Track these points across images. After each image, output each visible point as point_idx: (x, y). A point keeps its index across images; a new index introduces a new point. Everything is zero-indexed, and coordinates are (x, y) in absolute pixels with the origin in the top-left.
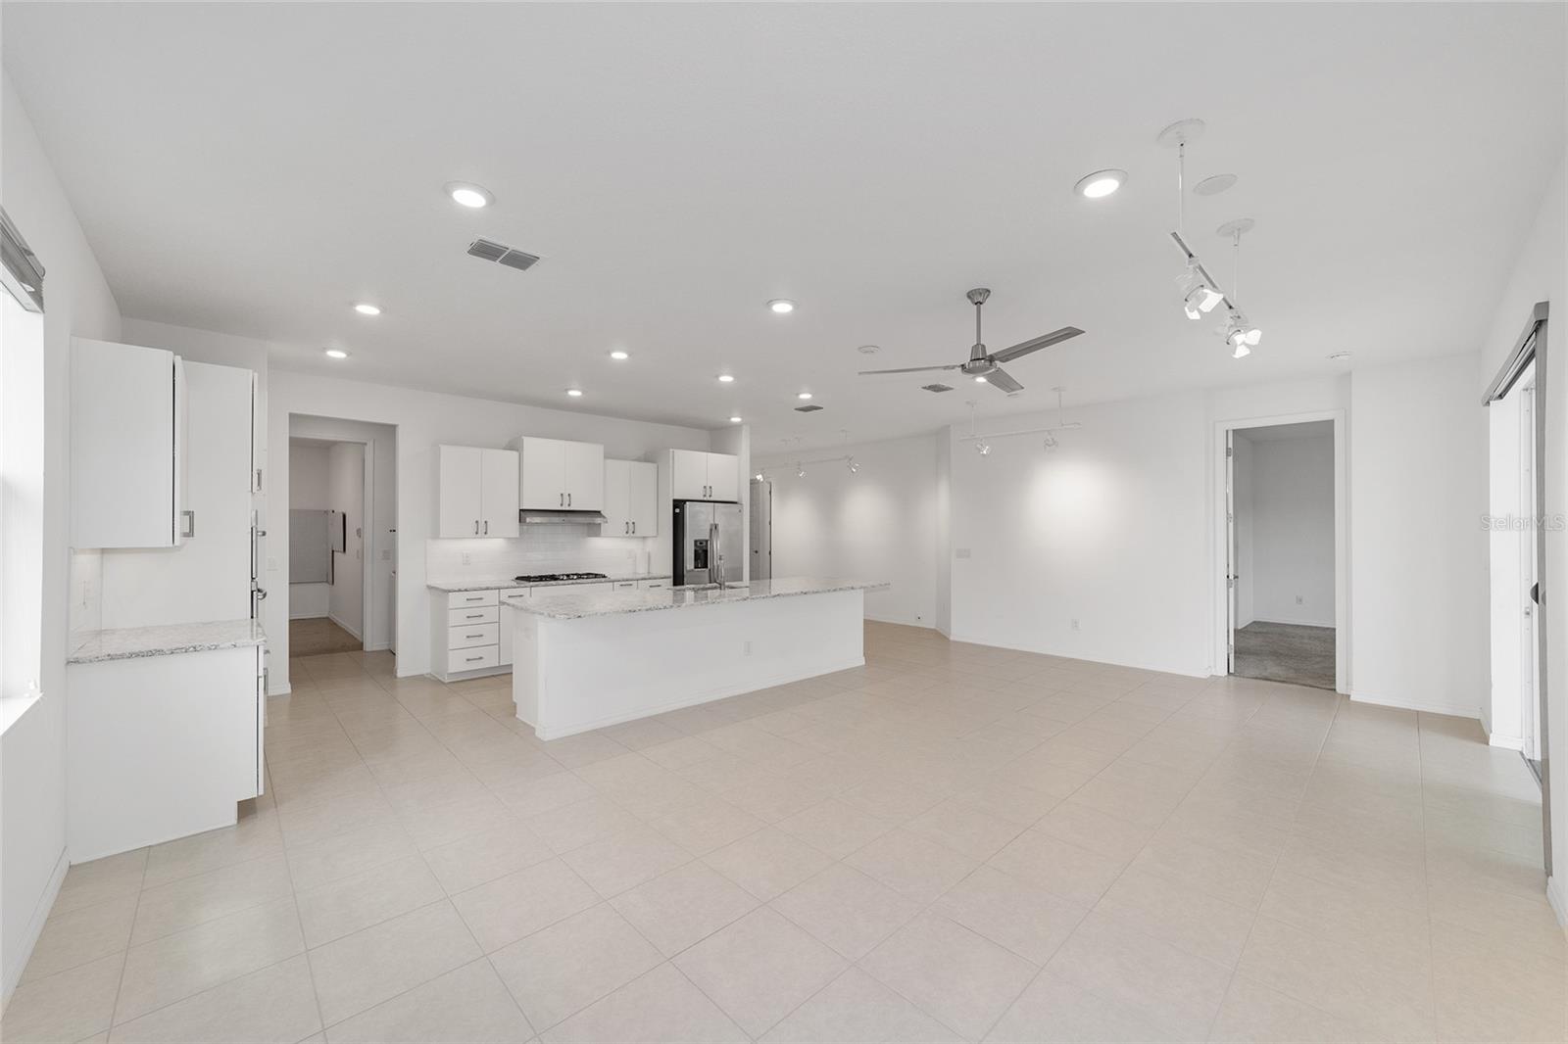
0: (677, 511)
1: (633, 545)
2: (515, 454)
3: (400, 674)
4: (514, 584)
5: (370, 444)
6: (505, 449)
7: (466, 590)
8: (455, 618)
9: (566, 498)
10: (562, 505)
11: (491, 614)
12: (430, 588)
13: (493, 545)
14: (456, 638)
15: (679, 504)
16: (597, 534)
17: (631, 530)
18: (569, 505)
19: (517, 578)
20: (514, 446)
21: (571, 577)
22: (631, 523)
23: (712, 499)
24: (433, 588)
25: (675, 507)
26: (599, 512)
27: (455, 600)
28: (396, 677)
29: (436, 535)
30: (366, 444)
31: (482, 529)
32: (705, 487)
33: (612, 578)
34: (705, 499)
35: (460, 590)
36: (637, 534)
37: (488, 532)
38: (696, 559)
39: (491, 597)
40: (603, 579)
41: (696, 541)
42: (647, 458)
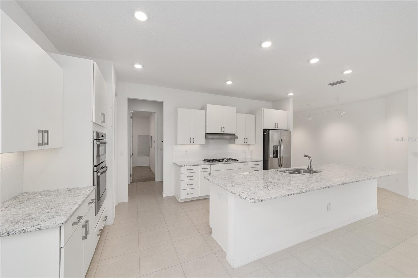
0: (265, 133)
1: (245, 148)
2: (204, 111)
3: (164, 196)
4: (203, 163)
5: (157, 112)
6: (200, 109)
7: (187, 166)
8: (183, 177)
9: (223, 128)
10: (221, 131)
11: (196, 175)
12: (174, 163)
13: (195, 147)
14: (183, 185)
15: (265, 130)
16: (234, 143)
17: (246, 141)
18: (224, 131)
19: (205, 160)
20: (204, 108)
21: (225, 160)
22: (246, 139)
23: (278, 129)
24: (175, 164)
25: (264, 132)
26: (234, 134)
27: (183, 170)
28: (163, 197)
29: (176, 143)
30: (155, 112)
31: (192, 141)
32: (275, 124)
33: (241, 161)
34: (275, 129)
35: (185, 166)
36: (248, 143)
37: (194, 142)
38: (274, 153)
39: (196, 169)
40: (237, 162)
41: (273, 146)
42: (251, 113)
